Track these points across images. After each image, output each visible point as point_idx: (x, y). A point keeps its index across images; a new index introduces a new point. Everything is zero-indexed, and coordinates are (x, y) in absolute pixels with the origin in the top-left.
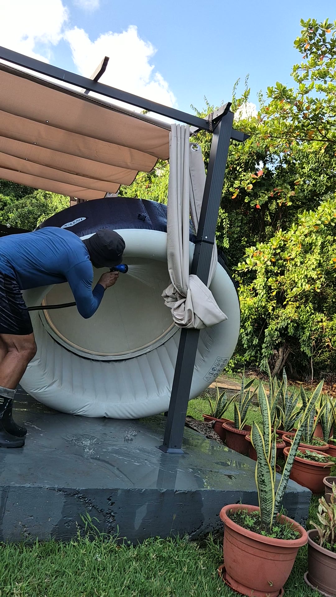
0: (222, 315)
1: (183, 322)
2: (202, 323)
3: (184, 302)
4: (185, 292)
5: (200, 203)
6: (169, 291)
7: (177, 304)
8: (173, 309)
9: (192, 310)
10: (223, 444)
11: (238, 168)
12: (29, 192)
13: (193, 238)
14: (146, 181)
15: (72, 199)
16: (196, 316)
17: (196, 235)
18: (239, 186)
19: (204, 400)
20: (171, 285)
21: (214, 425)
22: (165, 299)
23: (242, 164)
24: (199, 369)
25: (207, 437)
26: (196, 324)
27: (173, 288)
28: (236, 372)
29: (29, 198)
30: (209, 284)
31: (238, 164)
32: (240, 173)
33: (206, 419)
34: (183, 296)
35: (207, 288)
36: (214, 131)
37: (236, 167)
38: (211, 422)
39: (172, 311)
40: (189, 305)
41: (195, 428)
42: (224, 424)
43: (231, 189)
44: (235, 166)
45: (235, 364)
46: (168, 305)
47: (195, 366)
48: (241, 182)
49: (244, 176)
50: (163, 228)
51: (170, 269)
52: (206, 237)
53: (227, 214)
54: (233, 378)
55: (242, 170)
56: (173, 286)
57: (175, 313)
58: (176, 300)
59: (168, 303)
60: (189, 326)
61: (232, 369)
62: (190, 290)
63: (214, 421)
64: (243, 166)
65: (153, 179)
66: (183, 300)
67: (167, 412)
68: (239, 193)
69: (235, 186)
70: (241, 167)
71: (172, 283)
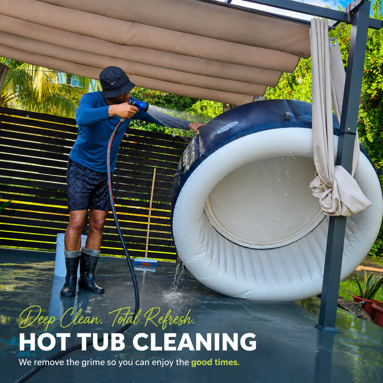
0: (367, 202)
1: (331, 211)
2: (348, 210)
3: (331, 192)
4: (332, 183)
5: (341, 97)
6: (316, 183)
7: (324, 194)
8: (320, 199)
9: (339, 198)
10: (374, 324)
11: (374, 72)
12: (188, 106)
13: (337, 132)
14: (287, 86)
15: (225, 106)
16: (343, 205)
17: (339, 128)
18: (376, 88)
19: (352, 282)
20: (317, 177)
21: (363, 306)
22: (313, 190)
23: (378, 68)
24: (347, 253)
25: (359, 317)
26: (343, 212)
27: (320, 179)
28: (379, 256)
29: (188, 111)
30: (353, 173)
31: (375, 68)
32: (377, 76)
33: (356, 300)
34: (329, 186)
35: (351, 177)
36: (352, 21)
37: (373, 71)
38: (361, 302)
39: (320, 200)
40: (336, 195)
41: (347, 308)
42: (373, 304)
43: (369, 91)
44: (371, 70)
45: (378, 248)
46: (316, 195)
47: (343, 251)
48: (378, 84)
49: (381, 78)
50: (308, 125)
51: (316, 162)
52: (349, 129)
53: (366, 114)
54: (378, 262)
55: (379, 73)
56: (320, 178)
57: (323, 203)
58: (324, 191)
59: (316, 194)
60: (337, 214)
61: (375, 254)
62: (336, 180)
63: (363, 302)
64: (379, 70)
65: (295, 87)
66: (330, 190)
67: (321, 294)
68: (377, 93)
69: (372, 87)
70: (378, 71)
71: (318, 174)
